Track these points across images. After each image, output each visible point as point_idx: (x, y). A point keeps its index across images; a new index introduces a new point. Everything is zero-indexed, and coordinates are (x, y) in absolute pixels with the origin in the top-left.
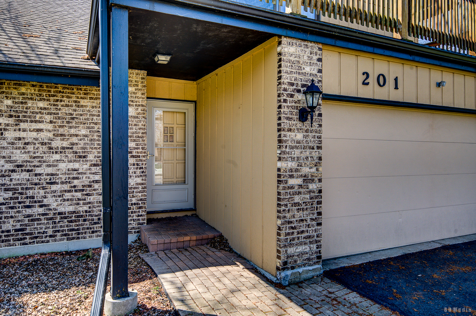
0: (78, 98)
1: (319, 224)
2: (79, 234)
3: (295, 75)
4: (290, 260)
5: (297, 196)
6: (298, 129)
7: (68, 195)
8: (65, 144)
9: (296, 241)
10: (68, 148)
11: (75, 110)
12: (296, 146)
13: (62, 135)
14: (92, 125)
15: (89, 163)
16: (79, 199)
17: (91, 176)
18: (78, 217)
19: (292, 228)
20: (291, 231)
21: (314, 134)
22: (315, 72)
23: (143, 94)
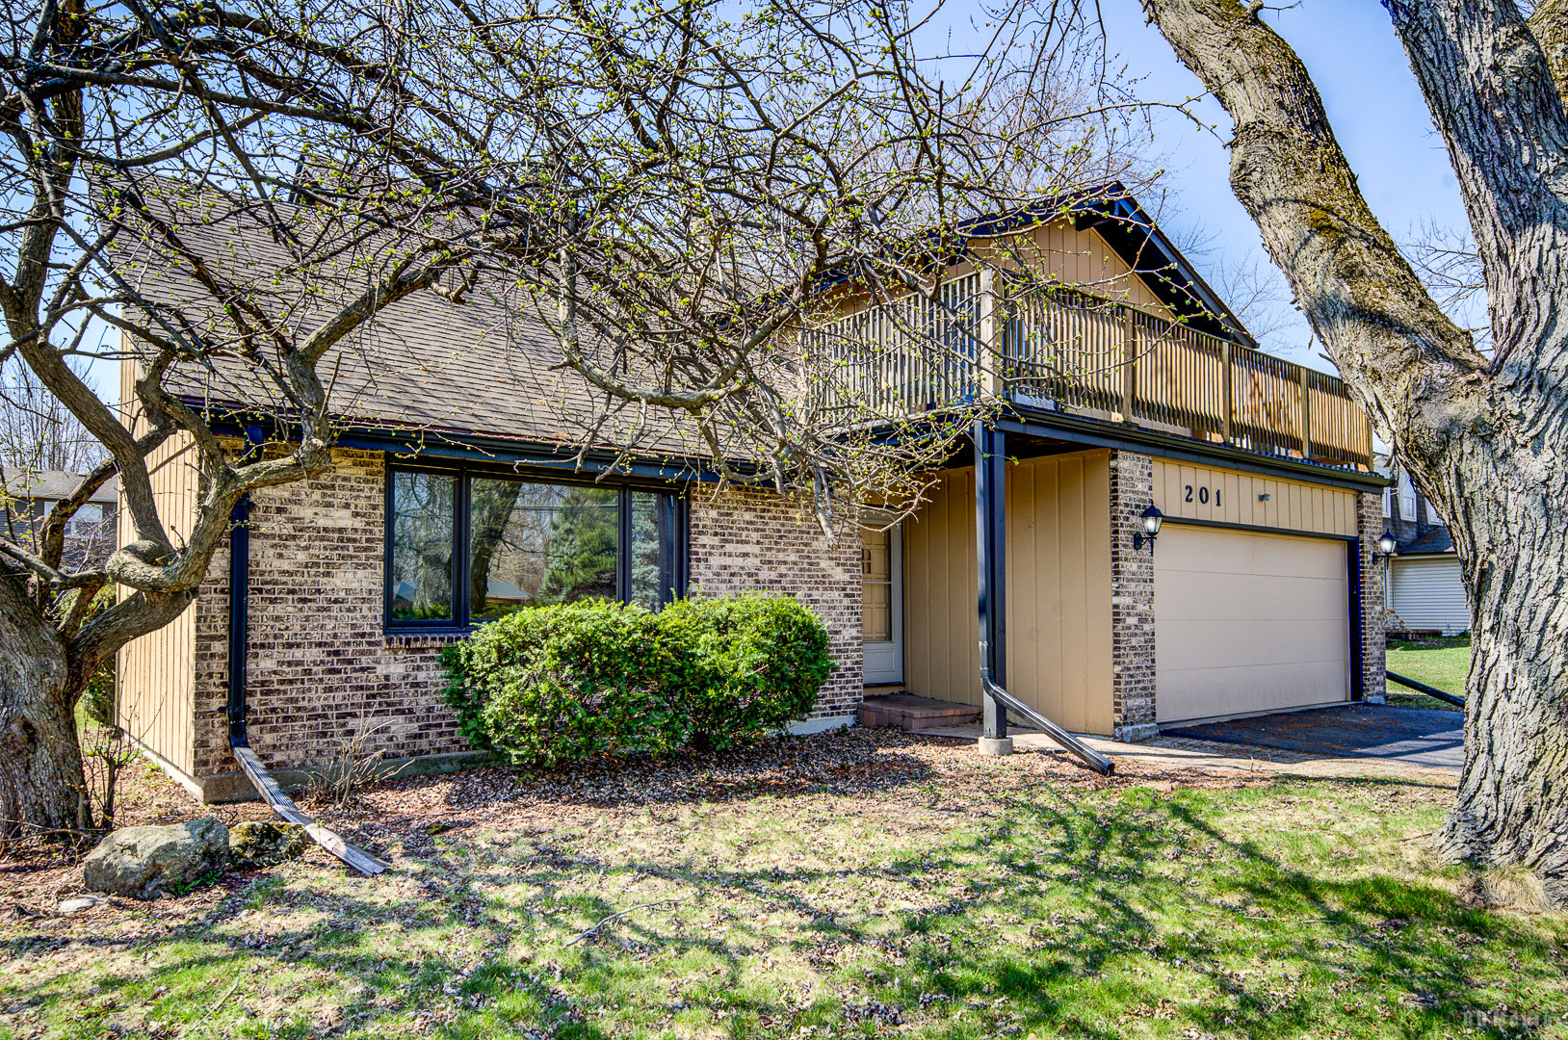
1: (1153, 674)
3: (1130, 494)
4: (1128, 715)
5: (1133, 638)
6: (1133, 559)
9: (1134, 692)
12: (1131, 579)
13: (769, 562)
14: (802, 547)
19: (1130, 676)
20: (1130, 679)
21: (1147, 564)
22: (1147, 489)
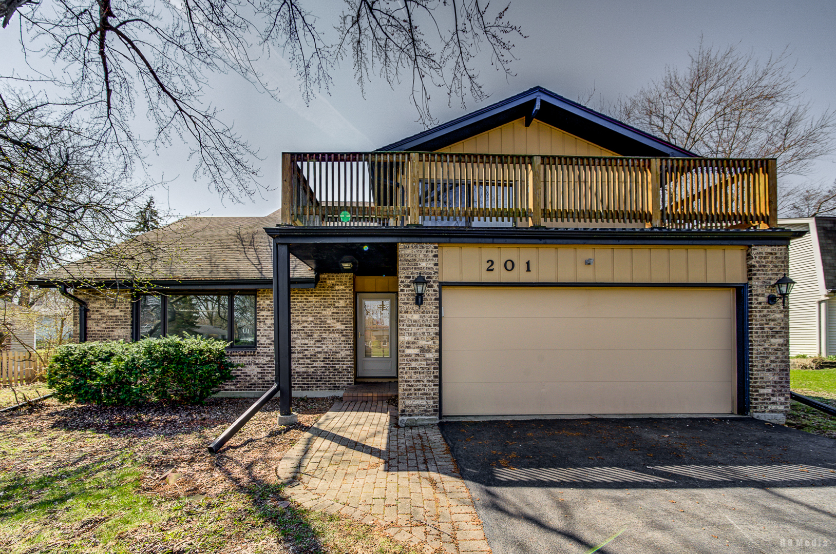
0: (307, 296)
1: (436, 385)
2: (308, 387)
3: (412, 270)
4: (407, 409)
5: (414, 362)
6: (414, 312)
7: (301, 361)
8: (300, 327)
9: (413, 396)
10: (301, 330)
11: (305, 305)
12: (412, 325)
13: (298, 321)
14: (316, 314)
15: (314, 340)
16: (308, 364)
17: (316, 349)
18: (308, 375)
19: (409, 386)
20: (409, 388)
21: (430, 315)
22: (431, 266)
23: (350, 290)
